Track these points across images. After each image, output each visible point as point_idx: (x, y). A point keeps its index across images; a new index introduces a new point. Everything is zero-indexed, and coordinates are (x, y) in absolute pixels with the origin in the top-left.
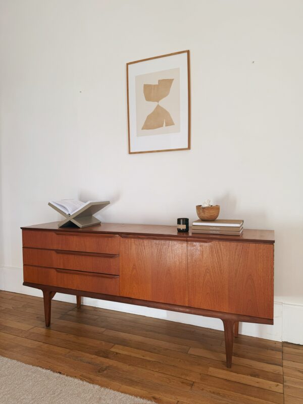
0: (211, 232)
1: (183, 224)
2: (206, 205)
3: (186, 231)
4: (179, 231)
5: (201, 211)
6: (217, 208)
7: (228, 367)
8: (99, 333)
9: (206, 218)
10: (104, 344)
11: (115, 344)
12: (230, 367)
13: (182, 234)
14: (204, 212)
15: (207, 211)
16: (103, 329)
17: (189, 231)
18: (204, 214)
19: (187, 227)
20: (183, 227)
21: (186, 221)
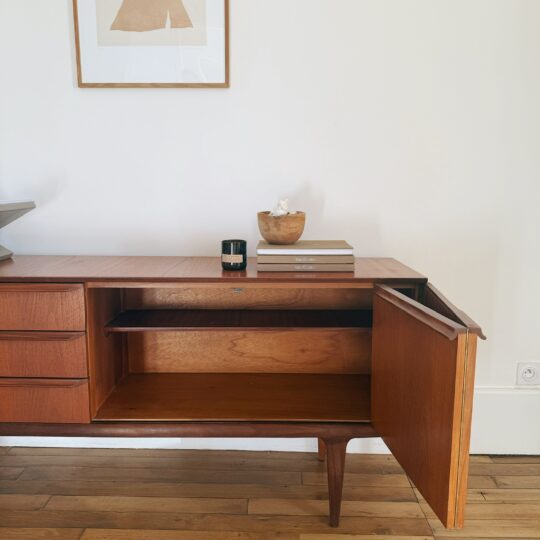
0: (298, 268)
1: (236, 253)
2: (281, 212)
3: (242, 267)
4: (227, 267)
5: (271, 224)
6: (300, 218)
7: (331, 526)
8: (37, 509)
9: (280, 239)
10: (56, 534)
11: (85, 528)
12: (337, 525)
13: (232, 275)
14: (277, 225)
15: (285, 224)
16: (43, 498)
17: (247, 268)
18: (279, 230)
19: (245, 259)
20: (235, 259)
21: (241, 247)
